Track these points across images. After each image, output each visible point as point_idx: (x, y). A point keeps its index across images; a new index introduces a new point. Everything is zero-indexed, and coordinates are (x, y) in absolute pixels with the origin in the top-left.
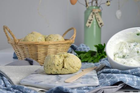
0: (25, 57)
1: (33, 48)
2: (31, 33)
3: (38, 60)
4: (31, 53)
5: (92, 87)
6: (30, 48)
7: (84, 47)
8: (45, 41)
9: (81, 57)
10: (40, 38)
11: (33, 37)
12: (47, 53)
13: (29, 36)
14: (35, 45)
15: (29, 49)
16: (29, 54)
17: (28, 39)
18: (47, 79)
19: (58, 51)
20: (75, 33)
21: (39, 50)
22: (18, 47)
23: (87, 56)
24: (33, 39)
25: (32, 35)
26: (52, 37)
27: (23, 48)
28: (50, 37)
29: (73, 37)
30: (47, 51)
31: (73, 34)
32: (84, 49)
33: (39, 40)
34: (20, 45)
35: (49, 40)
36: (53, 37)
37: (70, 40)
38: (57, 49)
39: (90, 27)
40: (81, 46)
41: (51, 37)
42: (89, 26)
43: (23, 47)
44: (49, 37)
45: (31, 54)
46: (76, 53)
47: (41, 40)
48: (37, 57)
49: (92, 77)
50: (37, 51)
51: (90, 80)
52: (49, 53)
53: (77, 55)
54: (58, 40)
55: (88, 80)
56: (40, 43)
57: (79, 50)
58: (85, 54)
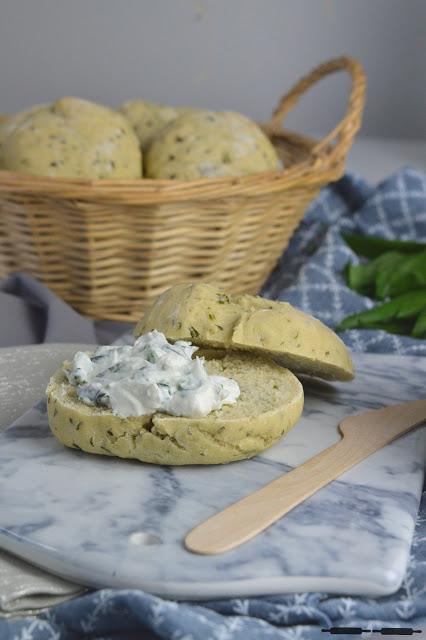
0: (12, 264)
1: (58, 220)
2: (53, 110)
3: (88, 288)
4: (44, 244)
5: (349, 603)
6: (37, 216)
7: (416, 194)
8: (145, 173)
9: (380, 282)
10: (108, 150)
11: (64, 142)
12: (146, 250)
13: (38, 132)
14: (71, 200)
15: (30, 220)
16: (33, 249)
17: (30, 154)
18: (92, 500)
19: (221, 243)
20: (359, 104)
21: (94, 230)
24: (57, 156)
25: (54, 121)
26: (191, 139)
28: (179, 140)
29: (340, 137)
30: (148, 241)
31: (341, 114)
32: (419, 206)
33: (97, 162)
35: (172, 158)
36: (198, 138)
37: (315, 157)
38: (218, 229)
40: (401, 184)
41: (182, 132)
44: (170, 138)
45: (47, 253)
46: (347, 251)
47: (113, 164)
48: (81, 273)
49: (377, 514)
50: (85, 240)
51: (348, 543)
52: (161, 253)
53: (356, 262)
54: (226, 160)
55: (335, 546)
56: (99, 189)
57: (382, 215)
58: (408, 266)
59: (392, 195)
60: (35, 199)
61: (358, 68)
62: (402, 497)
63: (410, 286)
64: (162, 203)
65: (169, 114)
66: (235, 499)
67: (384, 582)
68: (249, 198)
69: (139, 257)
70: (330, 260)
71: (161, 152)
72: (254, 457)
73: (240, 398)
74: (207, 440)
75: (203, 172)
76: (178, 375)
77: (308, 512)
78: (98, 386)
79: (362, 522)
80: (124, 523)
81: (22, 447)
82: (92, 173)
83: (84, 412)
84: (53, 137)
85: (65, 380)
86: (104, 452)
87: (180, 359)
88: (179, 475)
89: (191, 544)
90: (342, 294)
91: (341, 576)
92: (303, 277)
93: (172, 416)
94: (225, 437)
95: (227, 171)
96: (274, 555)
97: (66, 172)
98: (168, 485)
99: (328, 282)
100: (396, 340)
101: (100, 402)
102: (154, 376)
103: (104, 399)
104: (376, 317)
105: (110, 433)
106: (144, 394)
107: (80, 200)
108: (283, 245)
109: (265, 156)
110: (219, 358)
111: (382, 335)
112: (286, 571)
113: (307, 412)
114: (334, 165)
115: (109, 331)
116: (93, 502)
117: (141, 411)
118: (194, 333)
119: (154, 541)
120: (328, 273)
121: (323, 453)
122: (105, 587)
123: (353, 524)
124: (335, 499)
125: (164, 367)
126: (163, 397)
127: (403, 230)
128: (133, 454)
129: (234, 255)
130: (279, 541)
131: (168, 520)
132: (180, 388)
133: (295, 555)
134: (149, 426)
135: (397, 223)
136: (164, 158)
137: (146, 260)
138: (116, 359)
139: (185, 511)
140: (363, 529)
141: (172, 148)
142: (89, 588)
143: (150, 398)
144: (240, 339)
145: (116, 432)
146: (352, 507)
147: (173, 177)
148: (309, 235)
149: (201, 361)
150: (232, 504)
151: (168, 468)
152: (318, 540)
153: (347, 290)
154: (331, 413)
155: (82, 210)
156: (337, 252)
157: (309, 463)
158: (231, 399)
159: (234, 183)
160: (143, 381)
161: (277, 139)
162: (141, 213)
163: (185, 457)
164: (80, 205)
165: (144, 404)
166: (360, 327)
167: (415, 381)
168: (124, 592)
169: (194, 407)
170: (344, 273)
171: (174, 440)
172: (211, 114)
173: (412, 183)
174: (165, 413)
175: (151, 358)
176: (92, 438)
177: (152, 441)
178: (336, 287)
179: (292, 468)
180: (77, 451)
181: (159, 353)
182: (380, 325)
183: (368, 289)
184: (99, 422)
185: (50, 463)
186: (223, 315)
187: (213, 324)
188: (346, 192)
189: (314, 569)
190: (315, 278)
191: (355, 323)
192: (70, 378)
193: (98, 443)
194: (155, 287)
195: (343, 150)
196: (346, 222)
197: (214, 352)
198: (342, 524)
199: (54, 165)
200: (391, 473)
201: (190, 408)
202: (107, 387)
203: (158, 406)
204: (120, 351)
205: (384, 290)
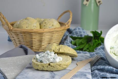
0: (20, 43)
1: (28, 36)
2: (26, 19)
3: (32, 46)
4: (26, 40)
6: (24, 35)
7: (80, 30)
8: (40, 28)
9: (77, 43)
10: (35, 25)
11: (28, 24)
12: (42, 40)
13: (24, 22)
14: (30, 32)
15: (23, 36)
16: (24, 41)
17: (23, 26)
19: (53, 38)
20: (71, 17)
21: (34, 37)
22: (13, 33)
23: (83, 42)
24: (27, 26)
25: (26, 21)
26: (47, 23)
27: (18, 35)
28: (45, 23)
30: (42, 38)
32: (80, 32)
33: (34, 27)
34: (15, 32)
35: (44, 26)
36: (48, 23)
37: (66, 25)
38: (52, 36)
39: (87, 5)
40: (77, 29)
41: (46, 22)
42: (86, 4)
43: (18, 33)
45: (26, 41)
46: (71, 39)
47: (36, 27)
48: (32, 44)
49: (86, 75)
50: (32, 39)
52: (44, 40)
53: (73, 41)
54: (53, 26)
56: (34, 31)
57: (75, 34)
58: (81, 41)
59: (76, 31)
60: (24, 33)
61: (71, 12)
62: (89, 73)
63: (81, 44)
64: (44, 32)
65: (42, 20)
66: (64, 75)
68: (57, 31)
69: (41, 41)
70: (69, 40)
71: (43, 25)
72: (65, 69)
73: (62, 60)
74: (59, 66)
75: (49, 28)
76: (53, 57)
77: (75, 76)
78: (41, 59)
81: (29, 70)
82: (33, 28)
83: (39, 63)
84: (26, 23)
86: (42, 70)
87: (53, 54)
88: (54, 72)
90: (71, 45)
92: (65, 43)
93: (53, 63)
94: (61, 66)
95: (53, 27)
97: (29, 28)
98: (53, 74)
99: (69, 44)
100: (81, 52)
101: (41, 62)
102: (50, 57)
103: (42, 61)
104: (77, 49)
105: (43, 66)
106: (48, 60)
107: (32, 32)
108: (61, 39)
109: (58, 25)
111: (78, 51)
113: (72, 62)
114: (68, 26)
116: (42, 77)
117: (48, 63)
118: (54, 50)
120: (69, 42)
121: (75, 68)
123: (83, 77)
124: (79, 74)
125: (51, 56)
126: (52, 60)
127: (79, 36)
128: (47, 70)
129: (55, 39)
132: (54, 58)
134: (49, 65)
135: (77, 35)
136: (43, 26)
137: (42, 41)
138: (43, 55)
139: (57, 77)
140: (84, 78)
141: (44, 24)
143: (49, 60)
144: (61, 51)
145: (44, 66)
146: (82, 75)
147: (45, 28)
148: (64, 37)
150: (63, 76)
151: (52, 71)
153: (72, 45)
154: (75, 62)
155: (32, 34)
156: (70, 39)
158: (61, 60)
159: (55, 29)
160: (48, 58)
161: (60, 23)
162: (41, 34)
163: (55, 69)
164: (32, 33)
165: (48, 61)
167: (86, 57)
169: (56, 61)
170: (71, 42)
171: (53, 67)
172: (50, 19)
173: (79, 29)
174: (52, 63)
175: (48, 54)
177: (50, 67)
178: (70, 44)
179: (71, 70)
180: (38, 70)
183: (75, 44)
184: (41, 65)
185: (34, 72)
187: (56, 49)
190: (67, 43)
192: (36, 58)
193: (41, 68)
194: (43, 46)
196: (70, 35)
199: (27, 27)
200: (86, 70)
201: (56, 62)
202: (42, 59)
203: (51, 61)
204: (43, 54)
205: (77, 45)
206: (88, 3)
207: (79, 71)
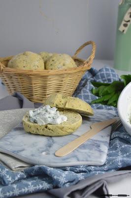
0: (15, 90)
1: (25, 79)
2: (24, 54)
3: (33, 95)
4: (22, 85)
5: (93, 167)
7: (108, 72)
8: (45, 68)
9: (100, 92)
10: (37, 63)
11: (26, 62)
12: (46, 86)
13: (20, 59)
14: (28, 75)
15: (19, 80)
16: (20, 86)
17: (19, 65)
19: (63, 84)
20: (94, 51)
21: (34, 82)
22: (4, 75)
23: (109, 92)
24: (25, 65)
25: (24, 57)
26: (56, 60)
27: (11, 77)
28: (53, 61)
29: (90, 59)
30: (46, 84)
31: (90, 55)
32: (108, 75)
33: (34, 66)
34: (7, 74)
37: (84, 64)
38: (62, 81)
39: (125, 32)
40: (104, 70)
41: (54, 59)
42: (123, 31)
44: (51, 60)
45: (23, 87)
46: (92, 86)
47: (38, 66)
48: (31, 92)
49: (99, 146)
50: (32, 84)
51: (93, 153)
52: (49, 87)
53: (94, 88)
54: (64, 65)
55: (90, 154)
56: (34, 72)
57: (100, 77)
58: (106, 89)
59: (102, 72)
60: (20, 75)
61: (94, 44)
62: (105, 142)
63: (107, 93)
64: (49, 75)
65: (51, 55)
66: (66, 144)
67: (101, 162)
69: (44, 88)
70: (88, 88)
71: (49, 63)
72: (71, 134)
73: (67, 120)
74: (60, 130)
75: (59, 68)
76: (53, 115)
77: (83, 146)
78: (34, 118)
79: (96, 148)
80: (41, 150)
81: (17, 132)
82: (33, 68)
83: (31, 124)
84: (24, 60)
85: (27, 117)
86: (36, 134)
87: (53, 111)
88: (54, 138)
89: (56, 154)
91: (91, 161)
92: (82, 92)
94: (64, 129)
95: (64, 67)
96: (75, 156)
97: (27, 69)
98: (51, 141)
99: (88, 93)
100: (103, 106)
101: (35, 122)
102: (47, 115)
104: (99, 101)
106: (45, 120)
107: (30, 75)
108: (77, 85)
109: (73, 64)
110: (63, 111)
111: (100, 105)
112: (78, 160)
113: (83, 123)
114: (89, 66)
115: (38, 105)
116: (34, 145)
117: (44, 124)
118: (57, 105)
119: (48, 154)
120: (88, 91)
121: (87, 133)
122: (37, 165)
123: (94, 149)
124: (90, 143)
125: (50, 113)
126: (50, 120)
127: (104, 81)
128: (43, 134)
129: (66, 87)
130: (77, 153)
131: (51, 149)
132: (53, 118)
133: (80, 157)
134: (46, 127)
135: (103, 79)
136: (50, 65)
137: (46, 88)
138: (39, 112)
139: (55, 147)
140: (96, 150)
141: (51, 62)
142: (33, 165)
143: (47, 120)
145: (39, 129)
146: (93, 145)
147: (52, 69)
148: (83, 82)
149: (58, 112)
151: (51, 137)
152: (85, 153)
153: (92, 95)
154: (88, 123)
155: (31, 77)
156: (90, 87)
157: (83, 135)
158: (65, 120)
160: (45, 117)
161: (76, 60)
162: (44, 78)
163: (55, 134)
165: (45, 122)
166: (95, 103)
167: (108, 115)
168: (41, 166)
169: (57, 122)
170: (91, 91)
171: (52, 130)
172: (60, 54)
173: (107, 70)
174: (50, 124)
175: (47, 111)
176: (33, 130)
177: (47, 131)
178: (90, 94)
179: (79, 136)
180: (30, 133)
181: (49, 110)
182: (100, 102)
183: (97, 94)
184: (35, 126)
185: (24, 136)
186: (63, 101)
187: (61, 103)
188: (92, 72)
189: (85, 160)
190: (85, 92)
191: (94, 102)
193: (35, 131)
194: (48, 95)
195: (91, 62)
196: (92, 79)
197: (61, 110)
198: (91, 149)
199: (24, 67)
200: (102, 137)
202: (37, 118)
203: (48, 122)
204: (40, 110)
205: (101, 94)
206: (126, 29)
207: (92, 138)
